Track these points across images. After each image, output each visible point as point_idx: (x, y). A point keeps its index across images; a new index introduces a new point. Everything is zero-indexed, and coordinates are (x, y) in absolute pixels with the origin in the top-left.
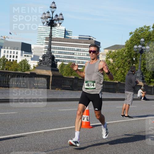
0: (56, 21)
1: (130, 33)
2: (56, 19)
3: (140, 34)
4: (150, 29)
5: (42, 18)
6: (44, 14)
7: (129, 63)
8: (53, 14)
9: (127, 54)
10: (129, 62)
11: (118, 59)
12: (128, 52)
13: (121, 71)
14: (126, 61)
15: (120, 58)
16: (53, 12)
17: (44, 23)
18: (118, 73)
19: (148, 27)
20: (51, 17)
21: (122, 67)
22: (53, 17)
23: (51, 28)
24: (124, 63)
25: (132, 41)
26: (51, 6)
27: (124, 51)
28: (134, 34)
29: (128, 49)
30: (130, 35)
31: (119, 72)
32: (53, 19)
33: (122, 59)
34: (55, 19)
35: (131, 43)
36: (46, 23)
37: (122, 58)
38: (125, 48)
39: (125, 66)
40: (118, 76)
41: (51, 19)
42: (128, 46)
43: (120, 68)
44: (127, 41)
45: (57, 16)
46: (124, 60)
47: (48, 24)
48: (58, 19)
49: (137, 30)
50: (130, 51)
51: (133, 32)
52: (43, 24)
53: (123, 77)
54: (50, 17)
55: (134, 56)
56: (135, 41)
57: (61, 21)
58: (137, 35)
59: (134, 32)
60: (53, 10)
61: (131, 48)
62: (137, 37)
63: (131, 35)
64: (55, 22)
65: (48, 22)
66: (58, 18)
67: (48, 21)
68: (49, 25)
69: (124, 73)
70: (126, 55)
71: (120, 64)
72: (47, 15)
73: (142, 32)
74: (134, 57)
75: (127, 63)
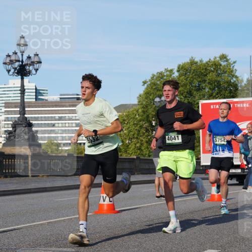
0: (29, 66)
1: (143, 82)
2: (29, 63)
3: (158, 82)
4: (174, 73)
5: (5, 63)
6: (9, 56)
7: (147, 130)
8: (22, 55)
9: (142, 116)
10: (146, 128)
11: (128, 125)
12: (144, 112)
13: (136, 144)
14: (141, 127)
15: (132, 123)
16: (22, 53)
17: (10, 70)
18: (130, 148)
19: (171, 71)
20: (21, 60)
21: (137, 138)
22: (24, 60)
23: (22, 79)
24: (139, 131)
25: (148, 95)
26: (18, 43)
27: (137, 111)
28: (149, 83)
29: (143, 107)
30: (144, 85)
31: (132, 147)
32: (24, 63)
33: (134, 124)
34: (26, 63)
35: (146, 98)
36: (12, 70)
37: (135, 122)
38: (138, 107)
39: (141, 136)
40: (130, 153)
41: (21, 63)
42: (142, 104)
43: (132, 140)
44: (140, 96)
45: (29, 57)
46: (138, 126)
47: (16, 71)
48: (33, 63)
49: (153, 77)
50: (147, 111)
51: (148, 80)
52: (9, 73)
53: (139, 154)
54: (19, 61)
55: (154, 119)
56: (152, 95)
57: (38, 65)
58: (155, 84)
59: (150, 80)
60: (23, 48)
61: (147, 107)
62: (154, 87)
63: (146, 85)
64: (28, 68)
65: (15, 69)
66: (33, 60)
67: (16, 67)
68: (18, 73)
69: (140, 147)
70: (140, 117)
71: (132, 133)
72: (13, 58)
73: (162, 80)
74: (154, 121)
75: (143, 131)
